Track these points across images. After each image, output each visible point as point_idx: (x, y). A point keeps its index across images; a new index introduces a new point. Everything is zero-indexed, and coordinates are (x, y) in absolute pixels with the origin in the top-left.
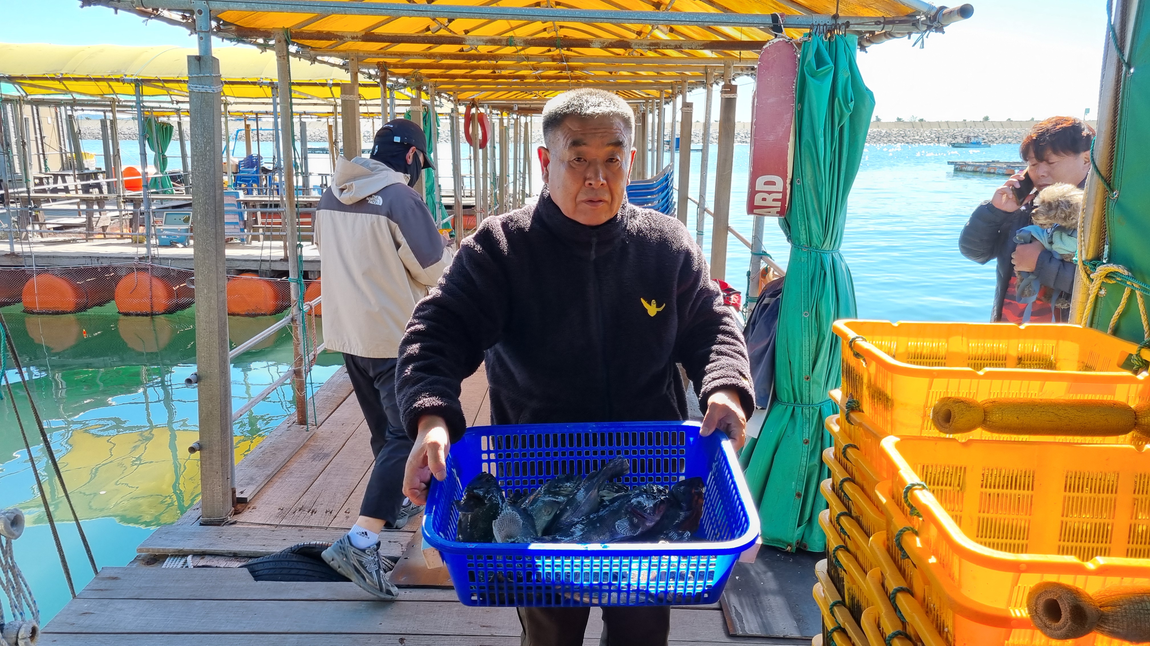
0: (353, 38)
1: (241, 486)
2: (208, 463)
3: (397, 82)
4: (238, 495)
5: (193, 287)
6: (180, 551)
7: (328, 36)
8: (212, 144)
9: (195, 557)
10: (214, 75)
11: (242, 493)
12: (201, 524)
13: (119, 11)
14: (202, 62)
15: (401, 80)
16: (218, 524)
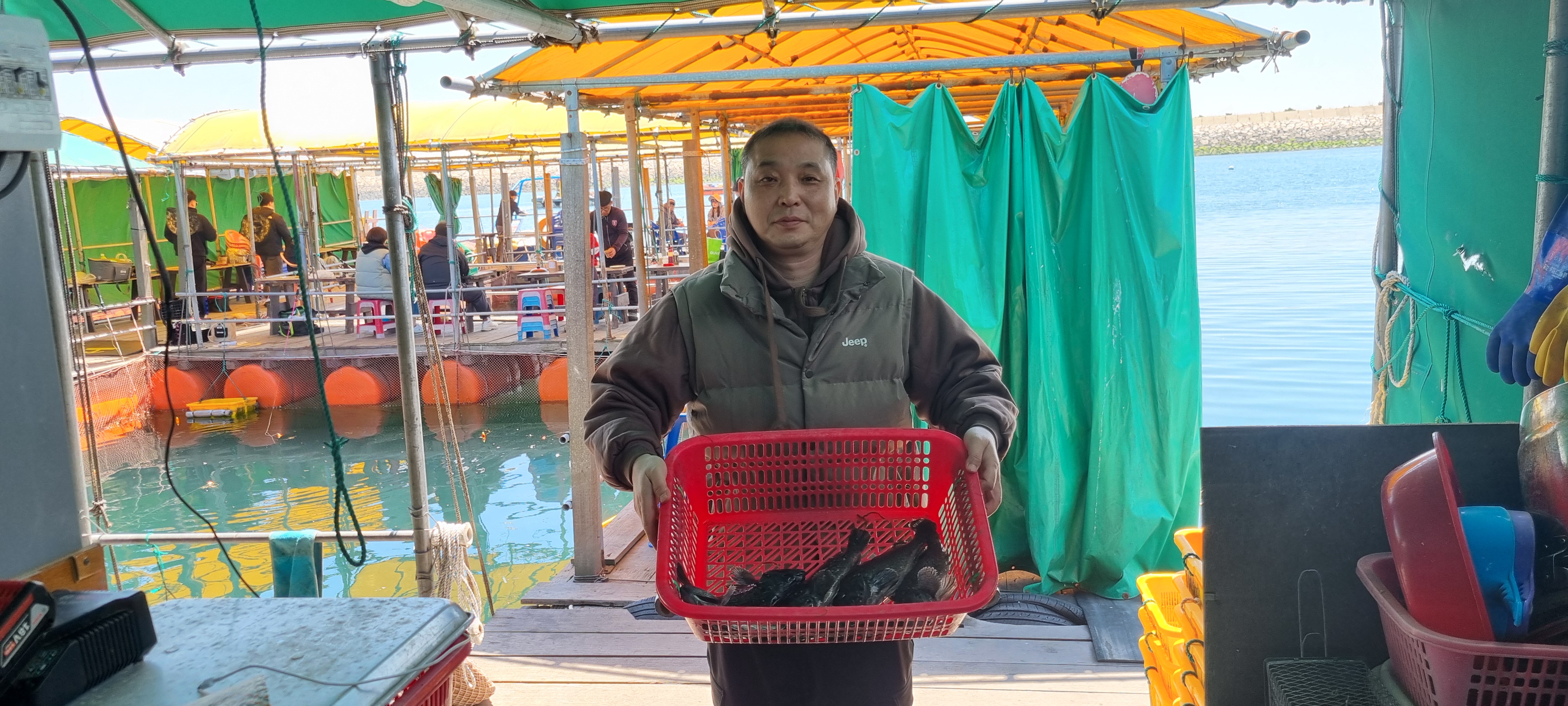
0: (700, 98)
1: (609, 549)
2: (580, 523)
4: (606, 558)
6: (560, 601)
7: (676, 98)
9: (575, 607)
10: (583, 149)
11: (609, 556)
12: (575, 581)
13: (498, 98)
14: (571, 138)
16: (591, 580)
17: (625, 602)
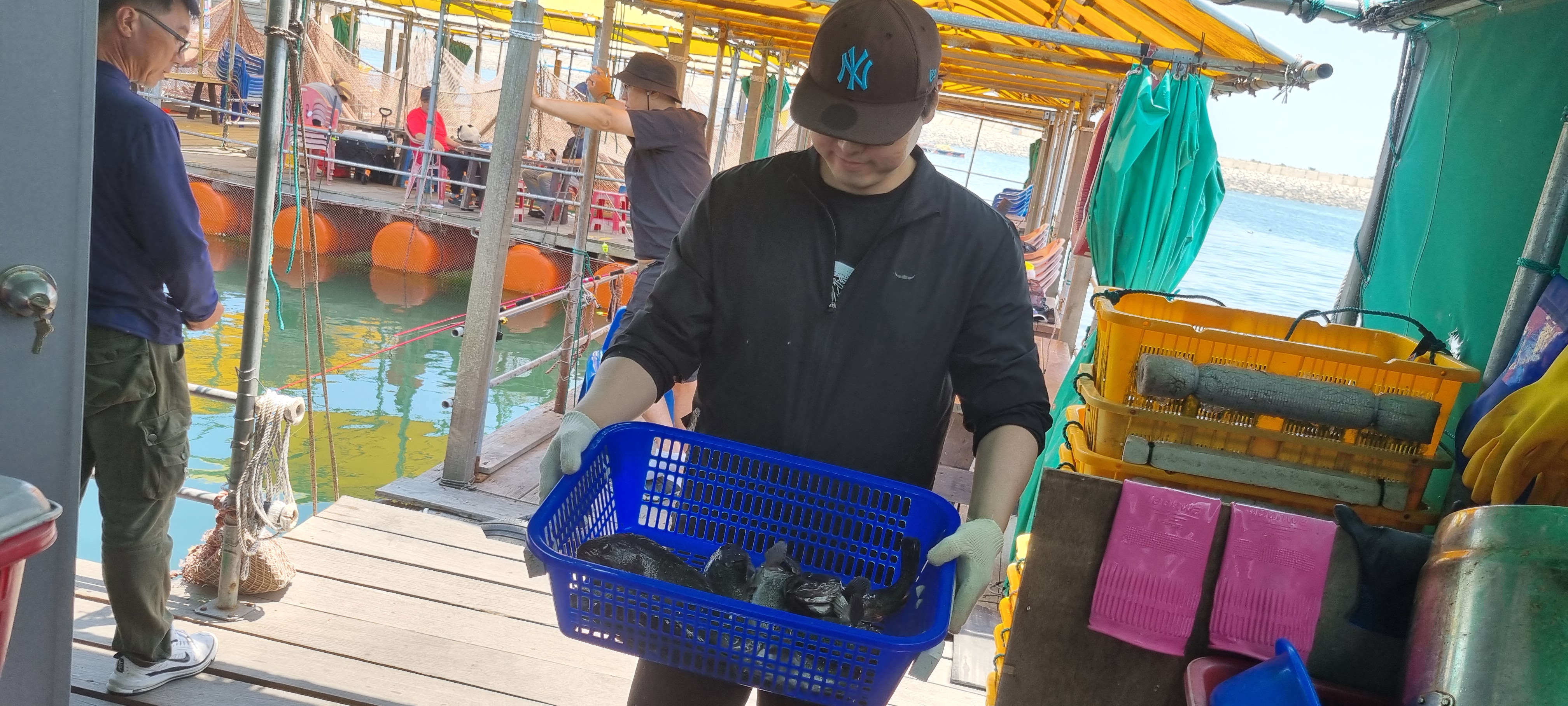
1: (486, 458)
2: (458, 422)
3: (743, 44)
4: (481, 465)
5: (476, 236)
6: (416, 501)
8: (522, 93)
9: (431, 511)
10: (537, 23)
11: (485, 464)
12: (440, 484)
14: (527, 9)
15: (748, 42)
16: (458, 486)
17: (485, 517)
